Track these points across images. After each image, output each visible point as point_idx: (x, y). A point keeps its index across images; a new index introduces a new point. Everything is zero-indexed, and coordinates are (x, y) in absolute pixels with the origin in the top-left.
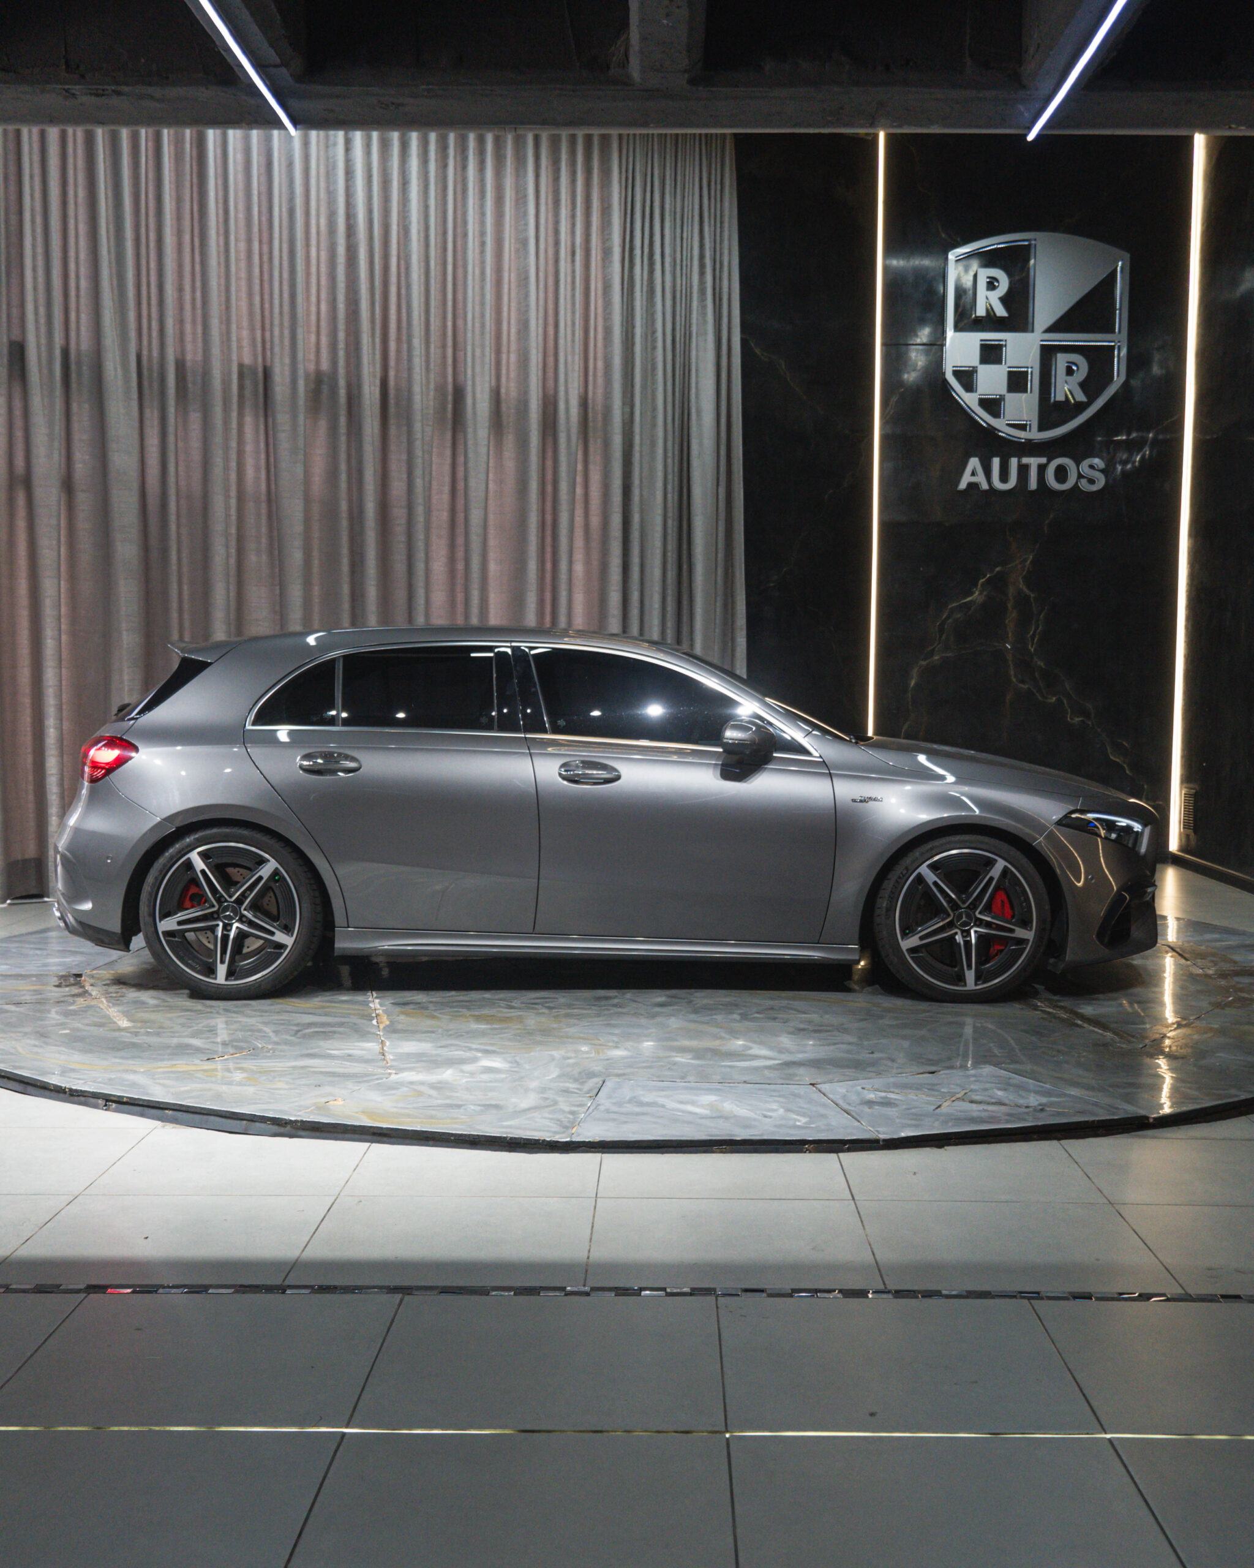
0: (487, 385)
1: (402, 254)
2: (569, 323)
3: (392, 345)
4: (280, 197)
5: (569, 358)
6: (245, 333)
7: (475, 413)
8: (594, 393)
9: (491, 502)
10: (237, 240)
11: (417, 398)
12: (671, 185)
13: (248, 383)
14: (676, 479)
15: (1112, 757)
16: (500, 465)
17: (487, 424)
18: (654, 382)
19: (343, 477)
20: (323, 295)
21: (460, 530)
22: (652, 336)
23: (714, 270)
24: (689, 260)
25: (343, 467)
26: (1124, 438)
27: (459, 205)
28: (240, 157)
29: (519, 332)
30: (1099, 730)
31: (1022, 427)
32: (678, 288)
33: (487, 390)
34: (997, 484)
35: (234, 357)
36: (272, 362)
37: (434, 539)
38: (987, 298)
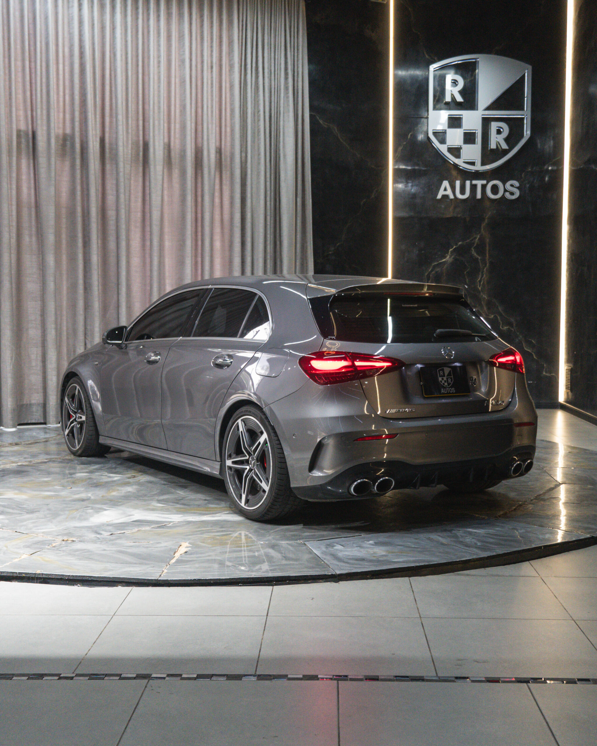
0: (162, 142)
1: (112, 68)
2: (210, 106)
3: (107, 119)
4: (41, 36)
5: (210, 126)
6: (21, 113)
7: (154, 157)
8: (225, 145)
9: (166, 207)
10: (16, 60)
11: (121, 149)
12: (268, 29)
13: (23, 140)
14: (272, 194)
15: (525, 349)
16: (171, 186)
17: (162, 163)
18: (259, 139)
19: (79, 193)
20: (67, 91)
21: (148, 223)
22: (258, 113)
23: (294, 76)
24: (279, 71)
25: (79, 188)
26: (530, 170)
27: (146, 40)
28: (18, 14)
29: (181, 111)
30: (518, 333)
31: (473, 164)
32: (273, 87)
33: (162, 144)
34: (460, 196)
35: (14, 126)
36: (36, 127)
37: (132, 228)
38: (451, 91)
